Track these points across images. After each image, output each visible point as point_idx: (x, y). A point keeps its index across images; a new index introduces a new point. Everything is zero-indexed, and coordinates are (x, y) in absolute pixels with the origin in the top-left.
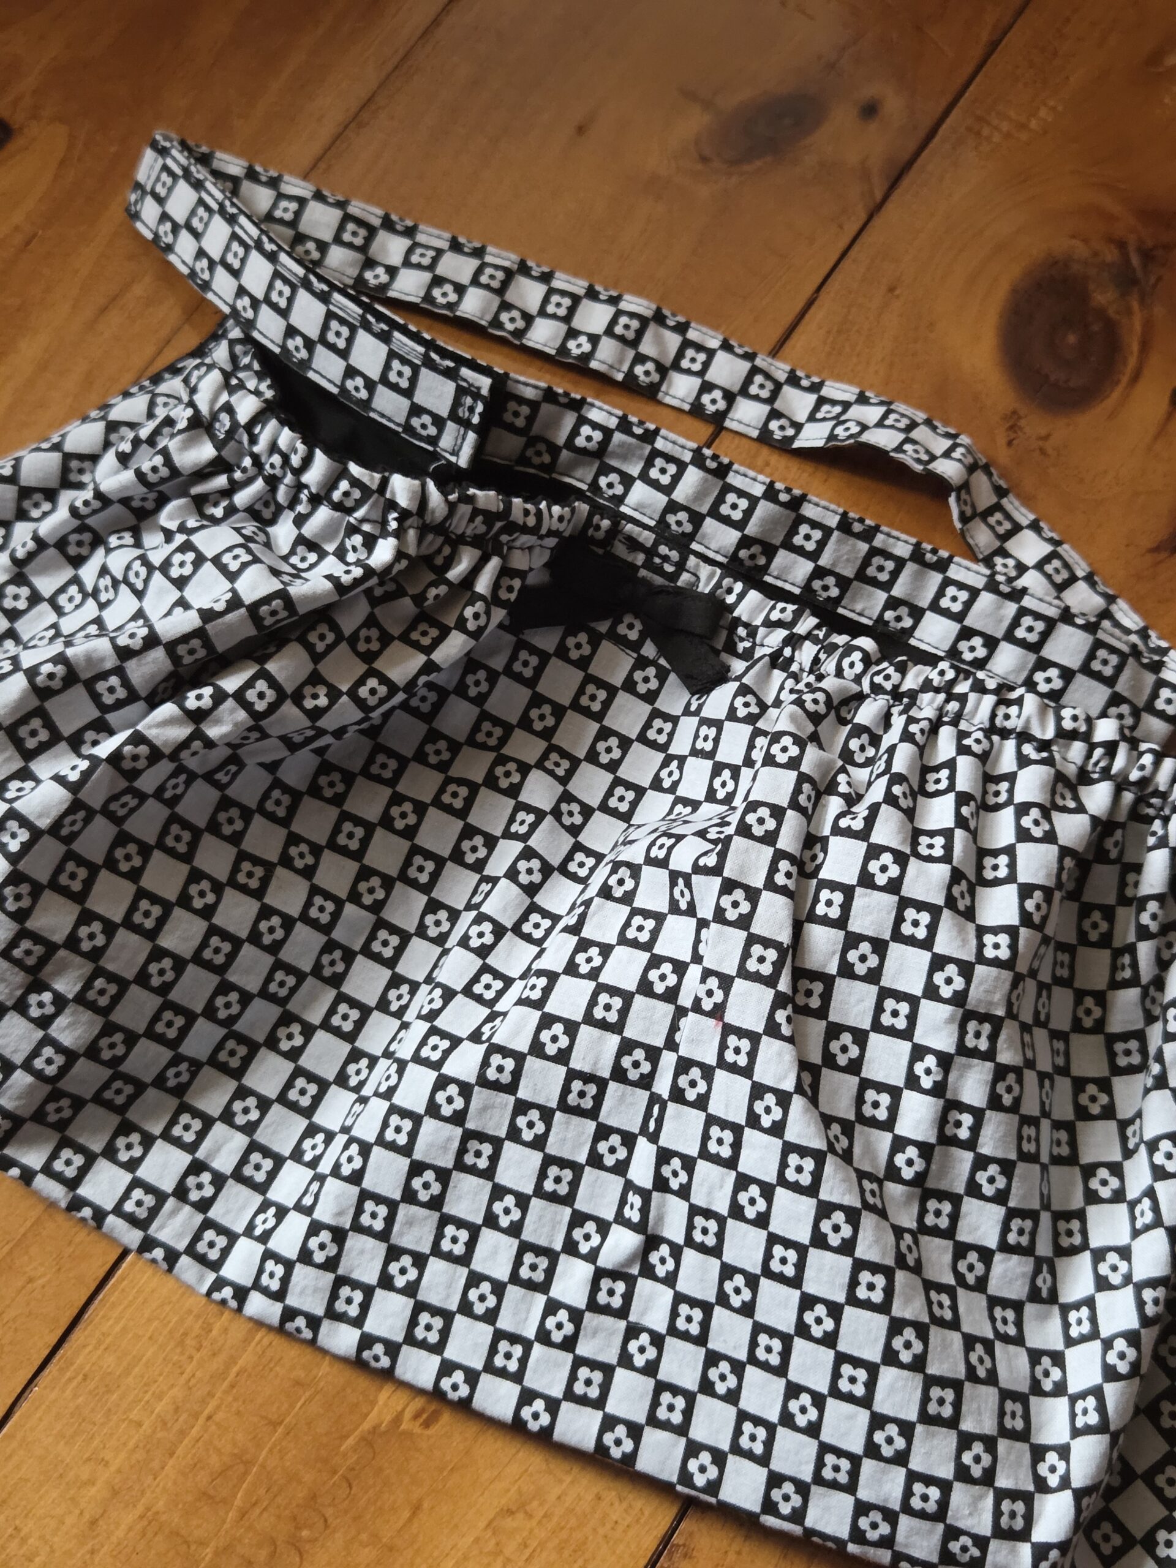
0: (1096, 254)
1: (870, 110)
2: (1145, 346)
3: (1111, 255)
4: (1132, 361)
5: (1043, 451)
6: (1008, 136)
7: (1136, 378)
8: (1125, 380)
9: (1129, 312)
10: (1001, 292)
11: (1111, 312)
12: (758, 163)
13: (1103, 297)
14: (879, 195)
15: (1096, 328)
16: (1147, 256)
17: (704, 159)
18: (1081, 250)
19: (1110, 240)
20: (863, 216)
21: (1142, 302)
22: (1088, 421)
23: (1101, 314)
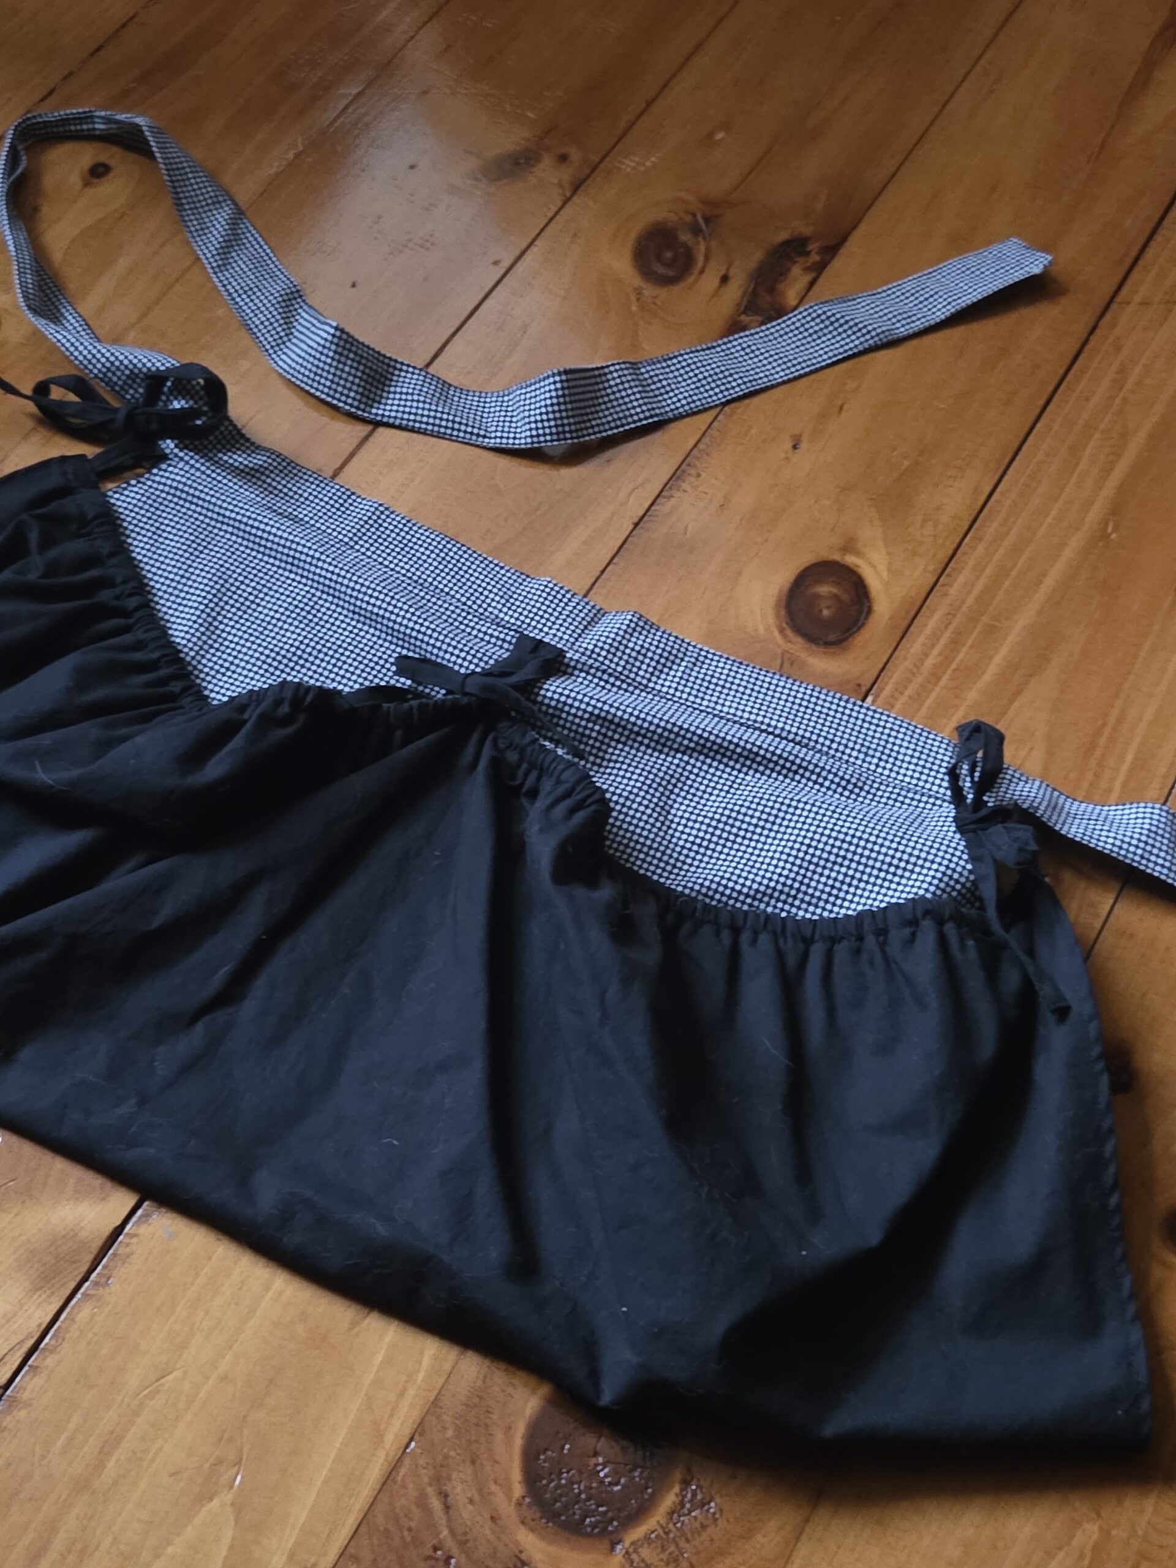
0: (681, 219)
1: (563, 158)
2: (707, 258)
3: (689, 219)
4: (700, 264)
5: (655, 303)
6: (634, 168)
7: (702, 272)
8: (696, 271)
9: (698, 243)
10: (633, 235)
11: (690, 244)
12: (505, 181)
13: (685, 237)
14: (568, 194)
15: (681, 250)
16: (707, 220)
17: (476, 179)
18: (673, 217)
19: (687, 212)
20: (560, 204)
21: (704, 238)
22: (676, 289)
23: (684, 245)
